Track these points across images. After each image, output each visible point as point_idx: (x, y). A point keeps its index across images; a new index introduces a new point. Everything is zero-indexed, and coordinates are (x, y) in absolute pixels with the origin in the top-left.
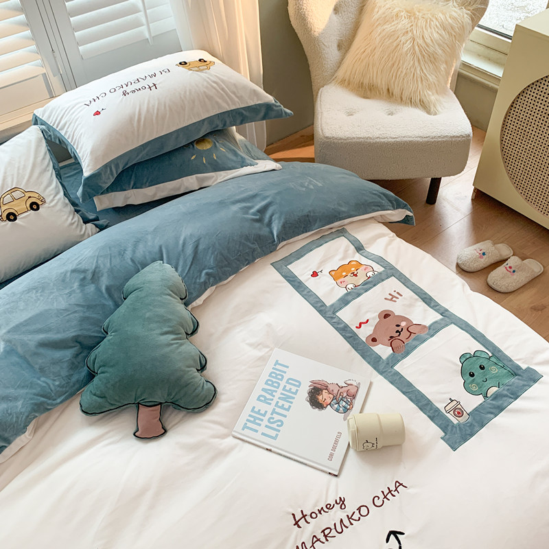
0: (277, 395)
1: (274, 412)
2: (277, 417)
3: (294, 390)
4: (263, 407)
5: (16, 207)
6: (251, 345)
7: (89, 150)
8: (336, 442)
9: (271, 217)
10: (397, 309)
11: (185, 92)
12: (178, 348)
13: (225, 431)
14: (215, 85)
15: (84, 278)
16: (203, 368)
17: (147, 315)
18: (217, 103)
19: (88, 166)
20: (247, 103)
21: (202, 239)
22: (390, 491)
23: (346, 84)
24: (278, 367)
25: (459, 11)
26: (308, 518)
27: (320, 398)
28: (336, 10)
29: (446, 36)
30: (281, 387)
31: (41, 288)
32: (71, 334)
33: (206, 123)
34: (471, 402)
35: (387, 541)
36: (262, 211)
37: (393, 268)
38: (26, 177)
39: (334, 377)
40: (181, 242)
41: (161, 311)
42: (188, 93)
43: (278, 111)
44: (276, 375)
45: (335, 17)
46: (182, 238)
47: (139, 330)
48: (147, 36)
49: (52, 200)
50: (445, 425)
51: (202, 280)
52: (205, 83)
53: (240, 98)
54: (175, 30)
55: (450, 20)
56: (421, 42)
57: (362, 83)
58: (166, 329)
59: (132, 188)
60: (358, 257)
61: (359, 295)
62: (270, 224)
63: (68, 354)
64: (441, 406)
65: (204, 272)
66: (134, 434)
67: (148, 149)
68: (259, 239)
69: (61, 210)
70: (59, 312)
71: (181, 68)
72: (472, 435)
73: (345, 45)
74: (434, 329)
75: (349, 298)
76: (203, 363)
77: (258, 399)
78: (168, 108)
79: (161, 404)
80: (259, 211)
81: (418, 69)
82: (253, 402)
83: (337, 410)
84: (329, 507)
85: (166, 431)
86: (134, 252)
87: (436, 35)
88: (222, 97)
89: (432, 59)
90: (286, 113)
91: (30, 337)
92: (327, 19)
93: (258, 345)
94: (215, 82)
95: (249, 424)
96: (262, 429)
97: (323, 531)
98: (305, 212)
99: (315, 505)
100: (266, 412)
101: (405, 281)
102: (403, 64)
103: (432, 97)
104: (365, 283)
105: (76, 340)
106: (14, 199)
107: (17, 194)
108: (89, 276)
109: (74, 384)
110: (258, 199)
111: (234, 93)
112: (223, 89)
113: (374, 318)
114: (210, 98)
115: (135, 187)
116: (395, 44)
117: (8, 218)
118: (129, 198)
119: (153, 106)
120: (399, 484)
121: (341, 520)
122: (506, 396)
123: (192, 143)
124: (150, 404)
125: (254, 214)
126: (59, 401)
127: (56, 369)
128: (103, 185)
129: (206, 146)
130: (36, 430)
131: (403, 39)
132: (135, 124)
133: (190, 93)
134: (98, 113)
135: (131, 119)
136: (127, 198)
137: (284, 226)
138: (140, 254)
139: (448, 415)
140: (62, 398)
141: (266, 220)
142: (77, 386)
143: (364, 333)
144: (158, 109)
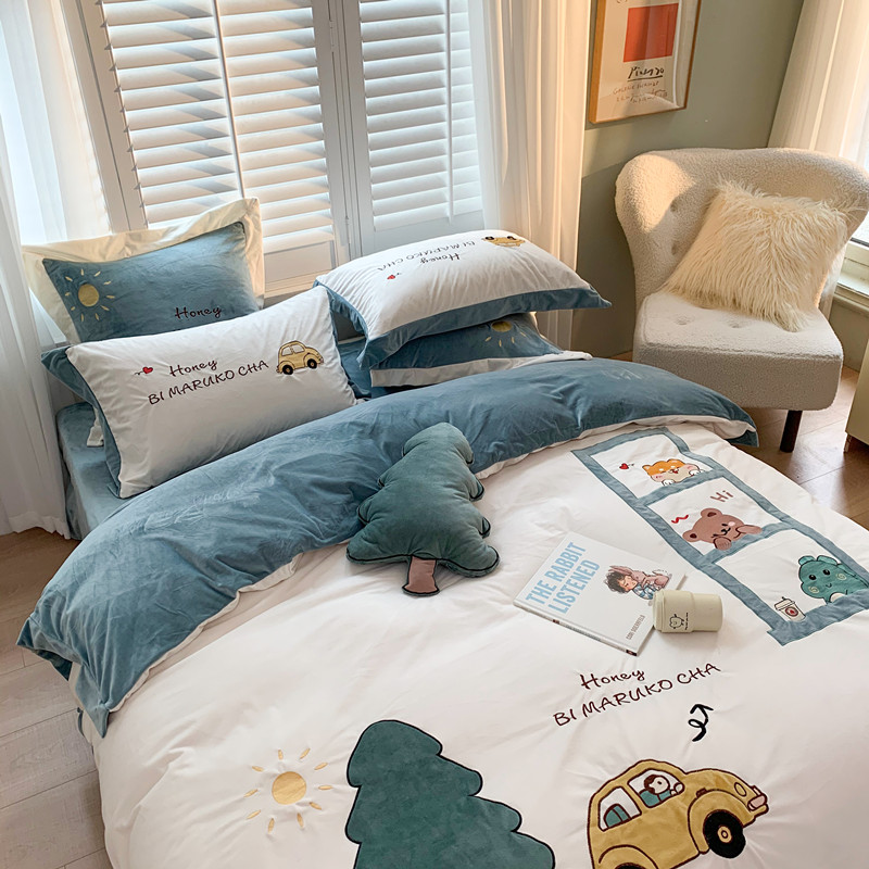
0: (569, 574)
1: (564, 588)
2: (567, 593)
3: (590, 571)
4: (552, 583)
5: (294, 361)
6: (541, 525)
7: (378, 313)
8: (638, 623)
9: (576, 400)
10: (725, 508)
11: (490, 265)
12: (461, 503)
13: (507, 598)
14: (524, 262)
15: (362, 432)
16: (485, 533)
17: (432, 466)
18: (523, 280)
19: (375, 328)
20: (558, 286)
21: (494, 411)
22: (699, 672)
23: (681, 291)
24: (571, 548)
25: (831, 214)
26: (599, 682)
27: (622, 582)
28: (674, 206)
29: (813, 240)
30: (575, 567)
31: (317, 435)
32: (346, 479)
33: (508, 302)
34: (808, 604)
35: (692, 712)
36: (567, 392)
37: (723, 469)
38: (308, 334)
39: (640, 565)
40: (470, 411)
41: (446, 465)
42: (493, 266)
43: (593, 299)
44: (569, 557)
45: (672, 215)
46: (472, 407)
47: (421, 478)
48: (448, 214)
49: (330, 362)
50: (773, 622)
51: (490, 451)
52: (513, 259)
53: (551, 279)
54: (481, 211)
55: (818, 222)
56: (779, 244)
57: (701, 292)
58: (449, 483)
59: (414, 367)
60: (680, 456)
61: (679, 490)
62: (573, 407)
63: (340, 498)
64: (771, 604)
65: (494, 443)
66: (403, 587)
67: (439, 321)
68: (559, 419)
69: (336, 374)
70: (335, 458)
71: (487, 241)
72: (807, 634)
73: (681, 248)
74: (768, 532)
75: (666, 492)
76: (487, 527)
77: (547, 574)
78: (468, 280)
79: (436, 559)
80: (562, 392)
81: (775, 276)
82: (540, 576)
83: (641, 596)
84: (624, 677)
85: (438, 591)
86: (418, 414)
87: (799, 238)
88: (530, 276)
89: (794, 266)
90: (602, 302)
91: (303, 475)
92: (662, 214)
93: (551, 526)
94: (524, 259)
95: (534, 595)
96: (550, 601)
97: (616, 696)
98: (618, 399)
99: (608, 672)
100: (555, 587)
101: (738, 484)
102: (755, 268)
103: (791, 311)
104: (687, 480)
105: (350, 485)
106: (293, 352)
107: (297, 348)
108: (368, 431)
109: (343, 529)
110: (562, 381)
111: (544, 273)
112: (532, 268)
113: (695, 515)
114: (517, 275)
115: (417, 365)
116: (746, 246)
117: (284, 370)
118: (408, 377)
119: (453, 276)
120: (709, 667)
121: (638, 690)
122: (853, 603)
123: (488, 324)
124: (425, 556)
125: (555, 394)
126: (326, 541)
127: (328, 510)
128: (388, 351)
129: (504, 329)
130: (296, 569)
131: (757, 240)
132: (431, 292)
133: (495, 268)
134: (392, 277)
135: (428, 287)
136: (405, 377)
137: (590, 411)
138: (424, 415)
139: (779, 613)
140: (330, 539)
141: (570, 402)
142: (347, 532)
143: (681, 529)
144: (458, 280)
